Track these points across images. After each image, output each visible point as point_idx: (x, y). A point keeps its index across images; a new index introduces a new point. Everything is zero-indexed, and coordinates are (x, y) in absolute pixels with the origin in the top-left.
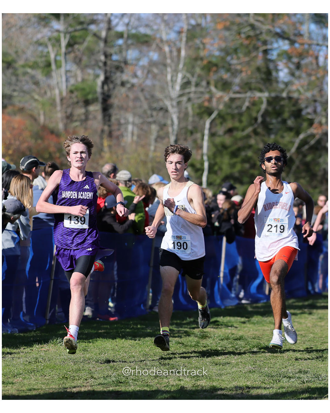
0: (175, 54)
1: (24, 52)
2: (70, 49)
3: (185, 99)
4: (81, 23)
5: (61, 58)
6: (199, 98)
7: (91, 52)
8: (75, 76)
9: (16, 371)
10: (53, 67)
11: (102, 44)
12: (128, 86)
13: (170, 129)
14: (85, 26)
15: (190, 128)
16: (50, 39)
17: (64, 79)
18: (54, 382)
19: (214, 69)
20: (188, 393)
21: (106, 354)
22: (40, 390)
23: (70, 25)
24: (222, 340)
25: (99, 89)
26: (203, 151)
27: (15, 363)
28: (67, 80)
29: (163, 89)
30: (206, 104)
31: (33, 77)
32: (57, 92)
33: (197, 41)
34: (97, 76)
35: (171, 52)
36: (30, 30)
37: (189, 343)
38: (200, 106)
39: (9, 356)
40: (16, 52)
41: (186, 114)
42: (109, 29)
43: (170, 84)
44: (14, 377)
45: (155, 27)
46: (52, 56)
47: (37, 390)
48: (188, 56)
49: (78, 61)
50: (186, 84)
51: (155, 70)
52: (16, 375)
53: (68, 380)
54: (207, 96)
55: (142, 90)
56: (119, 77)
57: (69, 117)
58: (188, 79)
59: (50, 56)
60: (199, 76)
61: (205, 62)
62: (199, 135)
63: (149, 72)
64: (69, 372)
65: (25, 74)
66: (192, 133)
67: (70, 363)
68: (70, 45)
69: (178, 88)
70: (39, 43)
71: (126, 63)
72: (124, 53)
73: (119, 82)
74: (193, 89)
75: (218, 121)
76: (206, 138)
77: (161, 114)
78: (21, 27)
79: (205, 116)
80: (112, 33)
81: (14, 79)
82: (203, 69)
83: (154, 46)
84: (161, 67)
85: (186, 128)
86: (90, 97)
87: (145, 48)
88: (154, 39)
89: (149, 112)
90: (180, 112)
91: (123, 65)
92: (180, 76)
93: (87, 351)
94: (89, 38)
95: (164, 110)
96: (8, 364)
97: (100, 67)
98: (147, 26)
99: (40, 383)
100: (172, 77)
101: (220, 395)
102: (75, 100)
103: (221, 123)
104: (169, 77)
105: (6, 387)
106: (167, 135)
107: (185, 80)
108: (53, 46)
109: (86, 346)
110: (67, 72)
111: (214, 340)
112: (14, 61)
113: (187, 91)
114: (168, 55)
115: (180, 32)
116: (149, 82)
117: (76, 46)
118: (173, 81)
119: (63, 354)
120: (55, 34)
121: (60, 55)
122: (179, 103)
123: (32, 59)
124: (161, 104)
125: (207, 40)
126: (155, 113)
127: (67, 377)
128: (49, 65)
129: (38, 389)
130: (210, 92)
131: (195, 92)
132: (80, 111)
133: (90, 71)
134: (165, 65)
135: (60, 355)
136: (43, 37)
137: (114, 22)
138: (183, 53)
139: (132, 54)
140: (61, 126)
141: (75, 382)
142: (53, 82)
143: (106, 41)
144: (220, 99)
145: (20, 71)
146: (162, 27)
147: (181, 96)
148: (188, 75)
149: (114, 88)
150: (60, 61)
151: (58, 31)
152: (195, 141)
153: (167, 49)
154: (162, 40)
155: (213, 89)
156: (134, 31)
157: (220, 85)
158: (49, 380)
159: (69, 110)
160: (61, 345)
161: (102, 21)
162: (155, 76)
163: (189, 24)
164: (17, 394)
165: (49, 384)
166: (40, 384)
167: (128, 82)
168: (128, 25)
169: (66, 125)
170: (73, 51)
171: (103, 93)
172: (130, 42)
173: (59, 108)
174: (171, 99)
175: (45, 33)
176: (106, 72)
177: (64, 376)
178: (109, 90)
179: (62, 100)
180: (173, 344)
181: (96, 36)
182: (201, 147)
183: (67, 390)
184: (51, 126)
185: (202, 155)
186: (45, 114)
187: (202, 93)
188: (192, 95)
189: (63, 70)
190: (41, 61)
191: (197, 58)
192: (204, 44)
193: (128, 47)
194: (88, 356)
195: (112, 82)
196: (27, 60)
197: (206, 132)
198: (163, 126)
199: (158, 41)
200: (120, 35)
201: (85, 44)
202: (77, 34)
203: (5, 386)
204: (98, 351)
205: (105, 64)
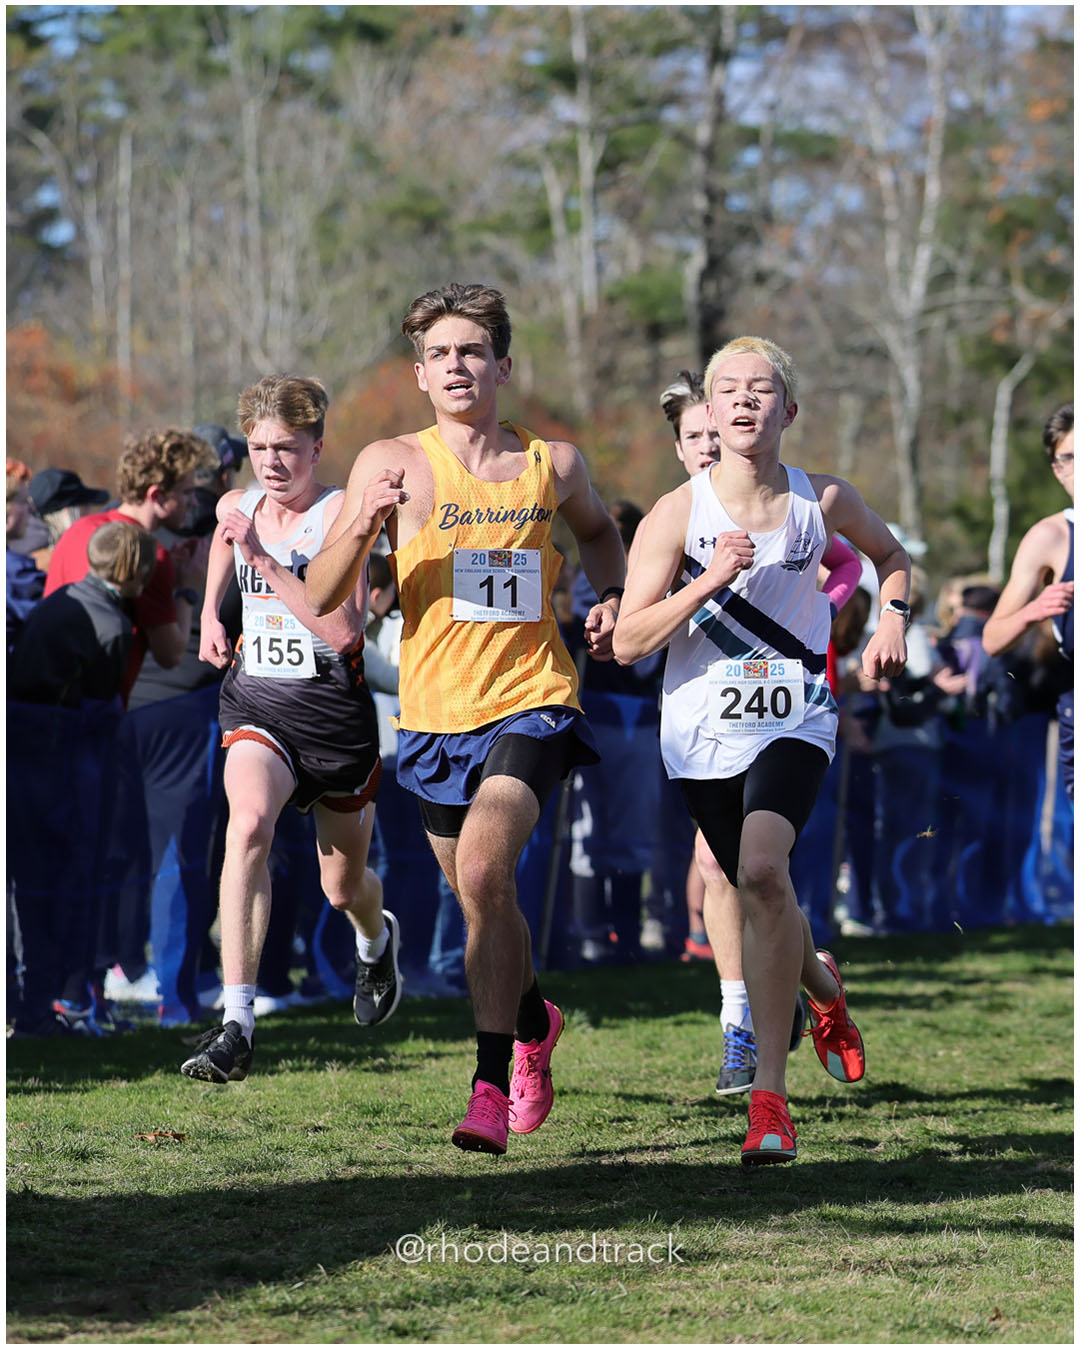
0: (909, 190)
1: (472, 187)
2: (607, 178)
3: (937, 321)
4: (639, 103)
5: (582, 204)
6: (979, 319)
7: (666, 185)
8: (622, 256)
9: (453, 1106)
10: (558, 227)
11: (697, 165)
12: (775, 283)
13: (895, 409)
14: (647, 110)
15: (954, 403)
16: (548, 149)
17: (588, 264)
18: (562, 1138)
19: (1021, 234)
20: (949, 1170)
21: (714, 1058)
22: (523, 1162)
23: (608, 110)
24: (1049, 1015)
25: (690, 293)
26: (989, 471)
27: (451, 1085)
28: (600, 269)
29: (876, 292)
30: (1001, 337)
31: (499, 259)
32: (568, 301)
33: (974, 155)
34: (684, 256)
35: (897, 186)
36: (489, 123)
37: (954, 1026)
38: (983, 342)
39: (434, 1062)
40: (452, 188)
41: (943, 366)
42: (720, 119)
43: (895, 278)
44: (448, 1124)
45: (853, 115)
46: (555, 198)
47: (513, 1160)
48: (946, 199)
49: (629, 212)
50: (941, 280)
51: (853, 239)
52: (454, 1120)
53: (604, 1130)
54: (1001, 313)
55: (817, 296)
56: (746, 259)
57: (606, 374)
58: (948, 264)
59: (546, 198)
60: (980, 256)
61: (995, 216)
62: (977, 427)
63: (836, 243)
64: (608, 1108)
65: (477, 249)
66: (959, 419)
67: (609, 1082)
68: (608, 165)
69: (918, 287)
70: (518, 162)
71: (767, 216)
72: (761, 190)
73: (747, 271)
74: (961, 291)
75: (1035, 385)
76: (1000, 433)
77: (869, 365)
78: (465, 115)
79: (997, 370)
80: (727, 131)
81: (444, 264)
82: (989, 233)
83: (848, 168)
84: (870, 229)
85: (941, 406)
86: (664, 314)
87: (823, 175)
88: (849, 149)
89: (835, 360)
90: (924, 359)
91: (758, 224)
92: (924, 255)
93: (659, 1048)
94: (663, 148)
95: (878, 353)
96: (432, 1087)
97: (693, 232)
98: (829, 110)
99: (523, 1140)
100: (902, 257)
101: (1042, 1174)
102: (619, 325)
103: (1044, 392)
104: (892, 257)
105: (426, 1151)
106: (888, 425)
107: (940, 269)
108: (559, 168)
109: (655, 1035)
110: (598, 244)
111: (1024, 1014)
112: (447, 213)
113: (945, 297)
114: (889, 195)
115: (921, 130)
116: (834, 275)
117: (626, 171)
118: (905, 270)
119: (590, 1059)
120: (564, 136)
121: (578, 194)
122: (922, 334)
123: (497, 209)
124: (869, 337)
125: (1000, 154)
126: (852, 363)
127: (599, 1124)
128: (544, 222)
129: (517, 1158)
130: (1011, 302)
131: (969, 303)
132: (636, 356)
133: (665, 242)
134: (881, 224)
135: (580, 1061)
136: (527, 144)
137: (734, 99)
138: (933, 189)
139: (785, 193)
140: (580, 400)
141: (624, 1138)
142: (558, 271)
143: (710, 154)
144: (1038, 323)
145: (461, 242)
146: (873, 114)
147: (928, 312)
148: (949, 254)
149: (734, 290)
150: (578, 213)
151: (572, 126)
152: (968, 443)
153: (885, 177)
154: (870, 154)
155: (1020, 292)
156: (789, 127)
157: (1038, 281)
158: (548, 1131)
159: (605, 355)
160: (583, 1032)
161: (699, 97)
162: (850, 258)
163: (950, 108)
164: (454, 1173)
165: (548, 1143)
166: (522, 1142)
167: (772, 273)
168: (772, 107)
169: (596, 399)
170: (615, 183)
171: (703, 305)
172: (779, 156)
173: (574, 346)
174: (899, 322)
175: (534, 132)
176: (710, 243)
177: (594, 1120)
178: (719, 295)
179: (585, 323)
180: (906, 1028)
181: (683, 139)
182: (984, 460)
183: (600, 1161)
184: (554, 398)
185: (989, 483)
186: (535, 366)
187: (988, 304)
188: (960, 312)
189: (585, 239)
190: (523, 212)
191: (973, 204)
192: (992, 165)
193: (774, 171)
194: (660, 1062)
195: (729, 273)
196: (482, 209)
197: (1001, 417)
198: (875, 401)
199: (859, 155)
200: (751, 137)
201: (651, 163)
202: (628, 134)
203: (422, 1149)
204: (689, 1049)
205: (708, 220)
